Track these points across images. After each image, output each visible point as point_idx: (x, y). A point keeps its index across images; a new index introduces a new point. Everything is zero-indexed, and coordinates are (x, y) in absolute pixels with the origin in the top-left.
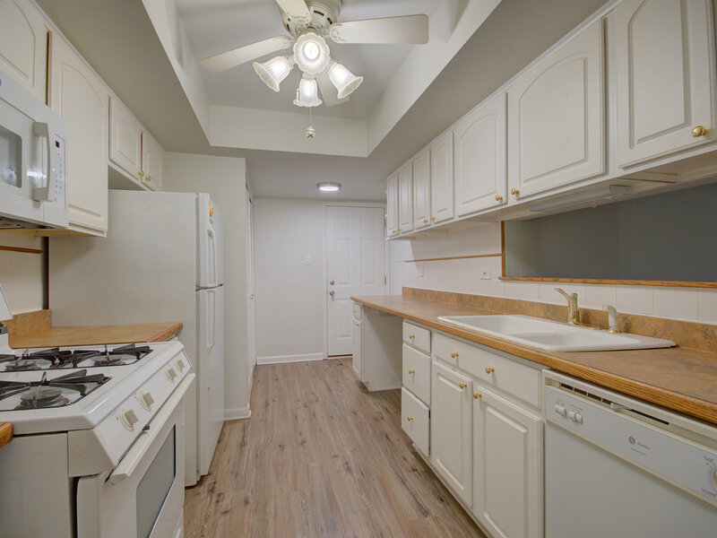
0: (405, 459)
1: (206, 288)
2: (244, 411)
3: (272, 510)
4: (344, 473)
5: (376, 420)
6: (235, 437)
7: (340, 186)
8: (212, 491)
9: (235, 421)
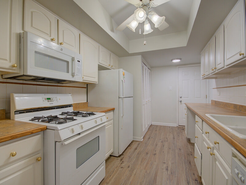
0: (194, 174)
1: (121, 98)
2: (140, 139)
3: (135, 173)
4: (164, 170)
5: (188, 154)
6: (134, 146)
7: (181, 59)
8: (121, 160)
9: (137, 141)
